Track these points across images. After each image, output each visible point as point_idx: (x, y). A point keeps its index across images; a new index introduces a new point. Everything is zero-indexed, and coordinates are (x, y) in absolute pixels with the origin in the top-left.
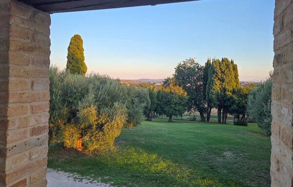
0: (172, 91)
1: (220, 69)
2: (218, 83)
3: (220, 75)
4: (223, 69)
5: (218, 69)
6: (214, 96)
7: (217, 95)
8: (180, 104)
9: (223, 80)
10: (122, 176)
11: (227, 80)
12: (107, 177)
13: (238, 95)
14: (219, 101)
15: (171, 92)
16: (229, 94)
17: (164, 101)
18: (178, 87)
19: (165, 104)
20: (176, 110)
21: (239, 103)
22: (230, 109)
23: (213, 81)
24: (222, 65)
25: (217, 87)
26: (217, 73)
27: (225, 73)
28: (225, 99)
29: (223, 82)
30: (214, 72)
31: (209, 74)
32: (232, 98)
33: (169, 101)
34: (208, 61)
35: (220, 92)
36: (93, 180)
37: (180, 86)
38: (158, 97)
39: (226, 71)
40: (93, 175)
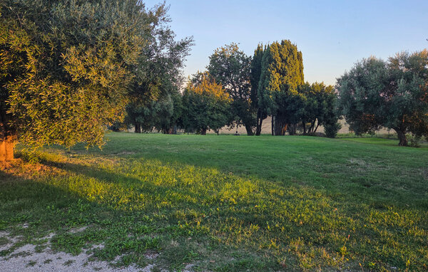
0: (207, 90)
1: (281, 56)
2: (277, 76)
3: (280, 64)
4: (285, 56)
5: (277, 56)
6: (271, 96)
7: (276, 94)
8: (218, 111)
9: (283, 73)
10: (136, 220)
11: (290, 73)
12: (82, 229)
13: (307, 94)
14: (278, 104)
15: (204, 93)
16: (294, 91)
17: (193, 106)
18: (215, 84)
19: (196, 110)
20: (213, 119)
21: (309, 105)
22: (296, 114)
23: (269, 74)
24: (283, 49)
25: (276, 82)
26: (276, 62)
27: (288, 61)
28: (287, 100)
29: (284, 75)
30: (271, 60)
31: (263, 64)
32: (298, 98)
33: (202, 106)
34: (259, 48)
35: (279, 90)
36: (19, 245)
37: (218, 84)
38: (184, 99)
39: (289, 59)
40: (25, 226)
